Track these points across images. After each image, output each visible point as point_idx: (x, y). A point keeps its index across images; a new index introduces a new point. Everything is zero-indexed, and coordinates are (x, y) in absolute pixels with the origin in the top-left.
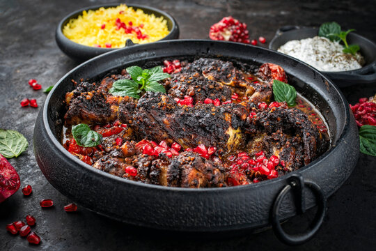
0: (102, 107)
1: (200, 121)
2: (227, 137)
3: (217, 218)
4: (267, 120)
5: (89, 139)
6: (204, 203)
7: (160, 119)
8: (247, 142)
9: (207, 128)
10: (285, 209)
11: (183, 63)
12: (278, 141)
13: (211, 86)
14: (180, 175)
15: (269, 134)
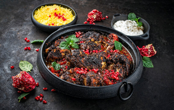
0: (59, 54)
1: (93, 60)
2: (102, 65)
3: (103, 95)
4: (115, 59)
5: (57, 67)
6: (99, 91)
7: (80, 60)
8: (108, 66)
9: (96, 63)
10: (122, 91)
11: (82, 33)
12: (118, 66)
13: (95, 46)
14: (90, 81)
15: (115, 64)
